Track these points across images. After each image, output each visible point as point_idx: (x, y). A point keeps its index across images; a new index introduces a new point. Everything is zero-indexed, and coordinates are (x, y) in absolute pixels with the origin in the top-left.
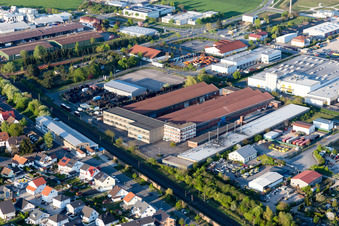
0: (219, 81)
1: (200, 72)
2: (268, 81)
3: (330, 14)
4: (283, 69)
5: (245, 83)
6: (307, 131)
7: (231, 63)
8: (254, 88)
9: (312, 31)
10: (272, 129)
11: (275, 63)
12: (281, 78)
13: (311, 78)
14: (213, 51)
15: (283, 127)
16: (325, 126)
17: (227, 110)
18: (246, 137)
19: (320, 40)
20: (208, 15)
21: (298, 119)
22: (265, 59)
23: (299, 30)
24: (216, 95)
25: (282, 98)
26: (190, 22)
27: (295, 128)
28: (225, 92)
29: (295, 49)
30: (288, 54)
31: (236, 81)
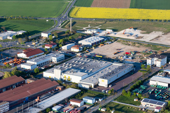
0: (25, 74)
1: (13, 69)
2: (55, 74)
3: (95, 32)
4: (65, 66)
5: (42, 75)
6: (79, 105)
7: (33, 63)
8: (47, 79)
9: (84, 42)
10: (57, 104)
11: (60, 62)
12: (64, 72)
13: (82, 71)
14: (22, 55)
15: (65, 103)
16: (90, 101)
17: (29, 93)
18: (41, 110)
19: (88, 48)
20: (20, 33)
21: (74, 97)
22: (54, 60)
23: (76, 42)
24: (23, 83)
25: (64, 84)
26: (8, 38)
27: (72, 103)
28: (29, 81)
29: (73, 53)
30: (69, 56)
31: (36, 74)
